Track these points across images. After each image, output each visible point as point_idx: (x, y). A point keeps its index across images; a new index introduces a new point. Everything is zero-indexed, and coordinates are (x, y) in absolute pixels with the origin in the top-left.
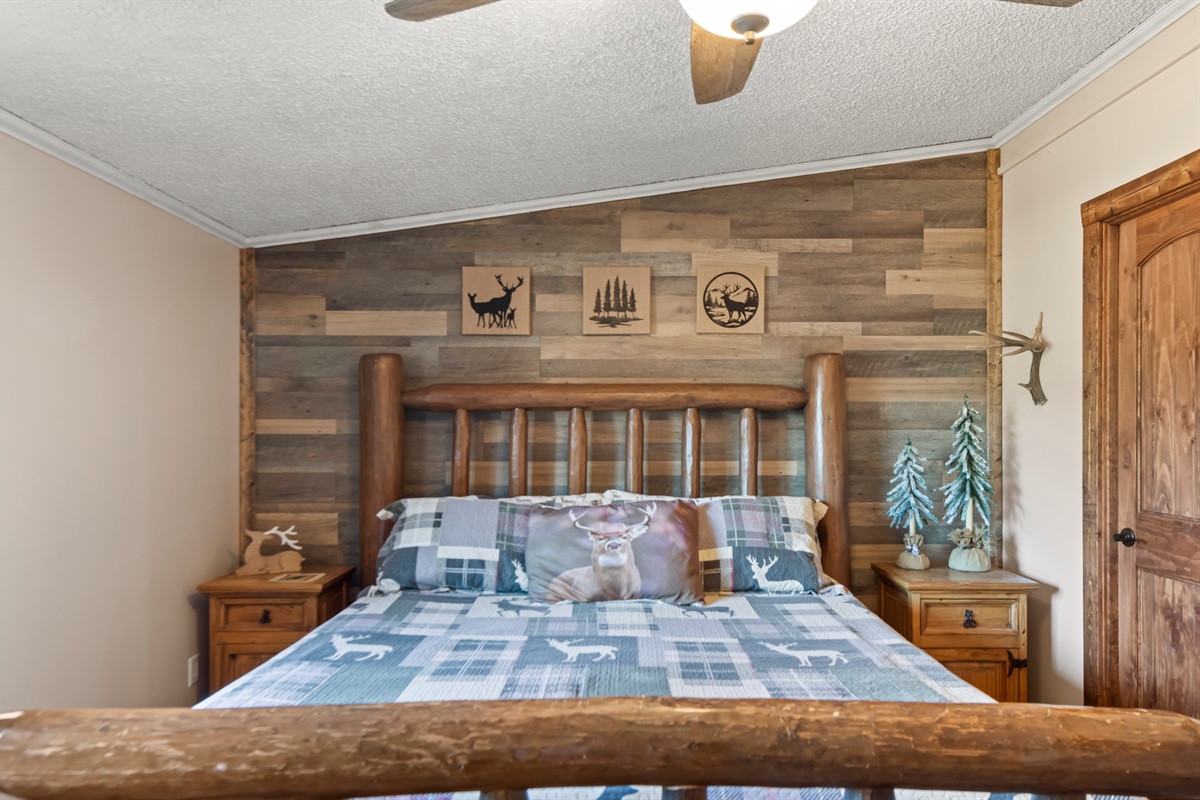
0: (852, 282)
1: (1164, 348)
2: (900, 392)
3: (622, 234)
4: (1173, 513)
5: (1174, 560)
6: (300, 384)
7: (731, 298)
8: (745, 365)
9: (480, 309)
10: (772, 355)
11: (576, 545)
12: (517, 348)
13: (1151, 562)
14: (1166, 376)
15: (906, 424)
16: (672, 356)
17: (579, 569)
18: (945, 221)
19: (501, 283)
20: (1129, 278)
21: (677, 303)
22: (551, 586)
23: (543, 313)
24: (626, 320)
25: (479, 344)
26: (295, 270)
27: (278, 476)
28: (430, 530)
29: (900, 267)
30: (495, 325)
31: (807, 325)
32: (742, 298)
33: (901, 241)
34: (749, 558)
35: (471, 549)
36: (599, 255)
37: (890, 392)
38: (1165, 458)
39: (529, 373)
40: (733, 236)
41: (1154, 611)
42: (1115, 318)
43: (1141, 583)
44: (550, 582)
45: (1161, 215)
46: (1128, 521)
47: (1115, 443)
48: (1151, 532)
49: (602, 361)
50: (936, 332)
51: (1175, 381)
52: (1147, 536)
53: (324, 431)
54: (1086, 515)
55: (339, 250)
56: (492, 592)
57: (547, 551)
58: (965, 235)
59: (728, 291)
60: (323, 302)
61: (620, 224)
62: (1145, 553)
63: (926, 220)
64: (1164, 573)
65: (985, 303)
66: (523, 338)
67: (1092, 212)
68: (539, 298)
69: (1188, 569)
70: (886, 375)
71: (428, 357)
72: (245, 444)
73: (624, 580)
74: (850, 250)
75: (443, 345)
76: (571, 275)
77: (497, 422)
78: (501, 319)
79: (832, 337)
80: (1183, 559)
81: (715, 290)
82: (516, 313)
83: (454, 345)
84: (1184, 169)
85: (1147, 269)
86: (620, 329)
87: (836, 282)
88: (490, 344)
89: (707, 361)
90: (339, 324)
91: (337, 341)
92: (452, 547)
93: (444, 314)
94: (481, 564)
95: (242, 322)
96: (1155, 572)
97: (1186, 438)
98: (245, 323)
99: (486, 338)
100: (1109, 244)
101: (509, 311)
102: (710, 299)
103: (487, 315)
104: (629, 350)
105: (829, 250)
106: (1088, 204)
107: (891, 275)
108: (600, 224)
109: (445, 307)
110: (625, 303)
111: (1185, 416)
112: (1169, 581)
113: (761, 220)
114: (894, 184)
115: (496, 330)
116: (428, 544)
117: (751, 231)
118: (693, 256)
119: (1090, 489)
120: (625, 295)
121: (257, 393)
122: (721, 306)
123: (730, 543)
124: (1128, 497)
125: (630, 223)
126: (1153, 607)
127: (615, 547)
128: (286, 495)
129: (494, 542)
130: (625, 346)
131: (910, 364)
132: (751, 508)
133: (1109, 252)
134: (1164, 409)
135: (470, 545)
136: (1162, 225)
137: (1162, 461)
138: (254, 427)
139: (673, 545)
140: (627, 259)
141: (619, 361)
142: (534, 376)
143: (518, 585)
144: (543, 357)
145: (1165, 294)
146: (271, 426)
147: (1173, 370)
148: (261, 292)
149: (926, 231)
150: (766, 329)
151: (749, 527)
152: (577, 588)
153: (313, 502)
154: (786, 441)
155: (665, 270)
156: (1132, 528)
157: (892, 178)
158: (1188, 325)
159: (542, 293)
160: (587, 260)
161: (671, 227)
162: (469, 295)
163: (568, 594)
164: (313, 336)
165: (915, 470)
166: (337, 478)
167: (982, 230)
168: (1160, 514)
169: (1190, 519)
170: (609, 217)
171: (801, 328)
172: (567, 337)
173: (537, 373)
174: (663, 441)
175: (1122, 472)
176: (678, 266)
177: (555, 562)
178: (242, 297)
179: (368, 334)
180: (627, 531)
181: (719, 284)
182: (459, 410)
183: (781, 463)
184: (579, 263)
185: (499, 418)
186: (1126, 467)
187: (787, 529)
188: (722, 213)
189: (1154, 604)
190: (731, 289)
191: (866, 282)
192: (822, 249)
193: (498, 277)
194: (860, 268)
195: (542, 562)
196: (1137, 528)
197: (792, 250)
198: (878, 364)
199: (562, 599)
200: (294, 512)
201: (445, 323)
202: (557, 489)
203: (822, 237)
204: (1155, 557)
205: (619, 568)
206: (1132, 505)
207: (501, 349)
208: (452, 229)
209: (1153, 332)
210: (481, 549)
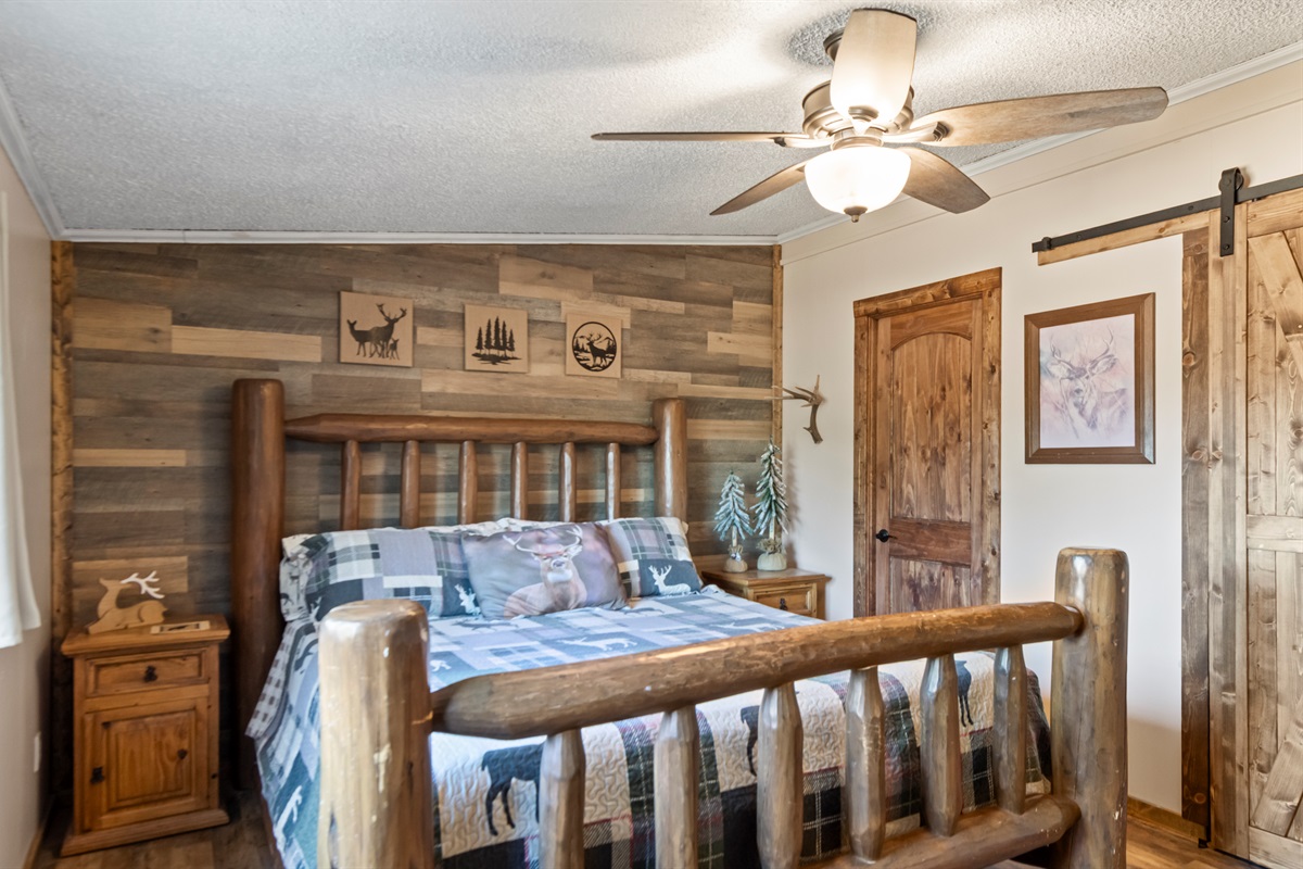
0: (684, 339)
1: (909, 408)
2: (717, 431)
3: (501, 276)
4: (915, 517)
5: (916, 548)
6: (137, 408)
7: (595, 345)
8: (604, 405)
9: (362, 337)
10: (626, 397)
11: (524, 566)
12: (398, 380)
13: (901, 551)
14: (911, 425)
15: (721, 458)
16: (544, 394)
17: (532, 587)
18: (747, 296)
19: (382, 312)
20: (885, 358)
21: (549, 345)
22: (507, 604)
23: (424, 346)
24: (506, 358)
25: (358, 373)
26: (129, 275)
27: (105, 517)
28: (370, 562)
29: (717, 330)
30: (376, 355)
31: (652, 372)
32: (603, 346)
33: (718, 309)
34: (651, 568)
35: (416, 577)
36: (479, 295)
37: (713, 432)
38: (910, 481)
39: (410, 405)
40: (595, 290)
41: (902, 584)
42: (875, 384)
43: (892, 566)
44: (505, 600)
45: (908, 318)
46: (884, 525)
47: (875, 472)
48: (900, 531)
49: (482, 396)
50: (741, 384)
51: (917, 430)
52: (897, 534)
53: (170, 463)
54: (856, 522)
55: (189, 257)
56: (437, 618)
57: (497, 573)
58: (757, 309)
59: (592, 339)
60: (168, 314)
61: (498, 267)
62: (896, 546)
63: (735, 294)
64: (909, 558)
65: (771, 363)
66: (404, 370)
67: (862, 308)
68: (420, 330)
69: (926, 553)
70: (708, 418)
71: (300, 384)
72: (59, 480)
73: (572, 592)
74: (682, 312)
75: (316, 372)
76: (453, 310)
77: (377, 454)
78: (383, 349)
79: (670, 384)
80: (923, 546)
81: (582, 337)
82: (398, 343)
83: (328, 372)
84: (929, 292)
85: (897, 353)
86: (500, 367)
87: (673, 338)
88: (370, 373)
89: (573, 400)
90: (188, 341)
91: (186, 360)
92: (395, 577)
93: (317, 339)
94: (426, 591)
95: (54, 330)
96: (902, 557)
97: (924, 468)
98: (59, 331)
99: (365, 367)
100: (872, 333)
101: (391, 342)
102: (578, 345)
103: (367, 344)
104: (507, 387)
105: (668, 311)
106: (859, 302)
107: (712, 336)
108: (480, 264)
109: (318, 332)
110: (505, 343)
111: (924, 453)
112: (912, 563)
113: (617, 278)
114: (713, 261)
115: (377, 360)
116: (371, 575)
117: (610, 287)
118: (563, 304)
119: (859, 504)
120: (504, 335)
121: (75, 417)
122: (586, 352)
123: (635, 557)
124: (884, 508)
125: (508, 267)
126: (901, 581)
127: (560, 565)
128: (118, 538)
129: (435, 569)
130: (503, 383)
131: (724, 409)
132: (643, 528)
133: (872, 338)
134: (910, 448)
135: (413, 573)
136: (909, 324)
137: (908, 482)
138: (70, 457)
139: (604, 560)
140: (505, 300)
141: (497, 397)
142: (415, 408)
143: (464, 608)
144: (424, 389)
145: (910, 371)
146: (91, 456)
147: (915, 422)
148: (80, 296)
149: (735, 303)
150: (622, 375)
151: (646, 544)
152: (530, 604)
153: (155, 545)
154: (636, 472)
155: (539, 315)
156: (887, 529)
157: (712, 257)
158: (926, 393)
159: (424, 326)
160: (468, 298)
161: (543, 275)
162: (348, 322)
163: (523, 610)
164: (154, 353)
165: (737, 493)
166: (187, 516)
167: (769, 306)
168: (906, 518)
169: (927, 520)
170: (488, 258)
171: (648, 375)
172: (448, 371)
173: (418, 406)
174: (536, 472)
175: (879, 491)
176: (550, 312)
177: (507, 582)
178: (54, 299)
179: (228, 354)
180: (566, 551)
181: (584, 331)
182: (349, 442)
183: (632, 491)
184: (460, 300)
185: (379, 450)
186: (882, 487)
187: (672, 544)
188: (586, 268)
189: (902, 579)
190: (595, 337)
191: (694, 340)
192: (662, 309)
193: (380, 306)
194: (690, 328)
195: (495, 583)
196: (891, 529)
197: (641, 307)
198: (702, 408)
199: (517, 614)
200: (127, 558)
201: (319, 349)
202: (438, 520)
203: (663, 299)
204: (902, 547)
205: (567, 582)
206: (887, 513)
207: (380, 379)
208: (327, 250)
209: (902, 396)
210: (424, 577)
